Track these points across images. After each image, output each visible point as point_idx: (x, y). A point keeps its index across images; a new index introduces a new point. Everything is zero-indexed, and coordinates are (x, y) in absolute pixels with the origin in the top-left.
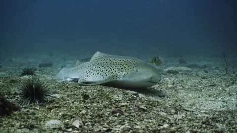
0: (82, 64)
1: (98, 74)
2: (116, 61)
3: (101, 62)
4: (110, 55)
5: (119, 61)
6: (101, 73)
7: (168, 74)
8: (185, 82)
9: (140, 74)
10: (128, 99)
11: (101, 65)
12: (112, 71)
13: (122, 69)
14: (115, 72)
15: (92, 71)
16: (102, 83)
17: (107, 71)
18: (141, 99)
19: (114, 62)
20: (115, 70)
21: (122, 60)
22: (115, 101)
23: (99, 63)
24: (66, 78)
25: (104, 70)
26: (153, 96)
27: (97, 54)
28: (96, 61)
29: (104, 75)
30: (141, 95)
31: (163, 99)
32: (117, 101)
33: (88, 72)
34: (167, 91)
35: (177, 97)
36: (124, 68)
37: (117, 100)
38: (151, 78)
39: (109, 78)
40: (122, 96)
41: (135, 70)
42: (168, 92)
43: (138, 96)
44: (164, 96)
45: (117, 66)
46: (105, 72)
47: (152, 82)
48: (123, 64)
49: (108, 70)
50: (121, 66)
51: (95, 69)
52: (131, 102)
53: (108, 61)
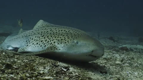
0: (24, 33)
1: (37, 44)
2: (58, 31)
3: (42, 31)
4: (52, 25)
5: (60, 32)
6: (40, 43)
7: (120, 51)
8: (135, 59)
9: (80, 46)
10: (55, 72)
11: (41, 34)
12: (52, 42)
13: (62, 40)
14: (54, 42)
15: (32, 41)
16: (38, 53)
17: (47, 42)
18: (71, 73)
19: (55, 32)
20: (54, 41)
21: (63, 30)
22: (38, 73)
23: (40, 32)
24: (8, 47)
25: (43, 40)
26: (93, 72)
27: (41, 23)
28: (37, 30)
29: (43, 46)
30: (71, 69)
31: (104, 76)
32: (40, 74)
33: (28, 41)
34: (111, 67)
35: (121, 75)
36: (63, 38)
37: (41, 72)
38: (93, 51)
39: (48, 49)
40: (49, 69)
41: (75, 42)
42: (112, 69)
43: (69, 69)
44: (106, 73)
45: (57, 36)
46: (45, 42)
47: (94, 56)
48: (63, 34)
49: (48, 40)
50: (61, 36)
51: (35, 38)
52: (57, 76)
53: (49, 30)
